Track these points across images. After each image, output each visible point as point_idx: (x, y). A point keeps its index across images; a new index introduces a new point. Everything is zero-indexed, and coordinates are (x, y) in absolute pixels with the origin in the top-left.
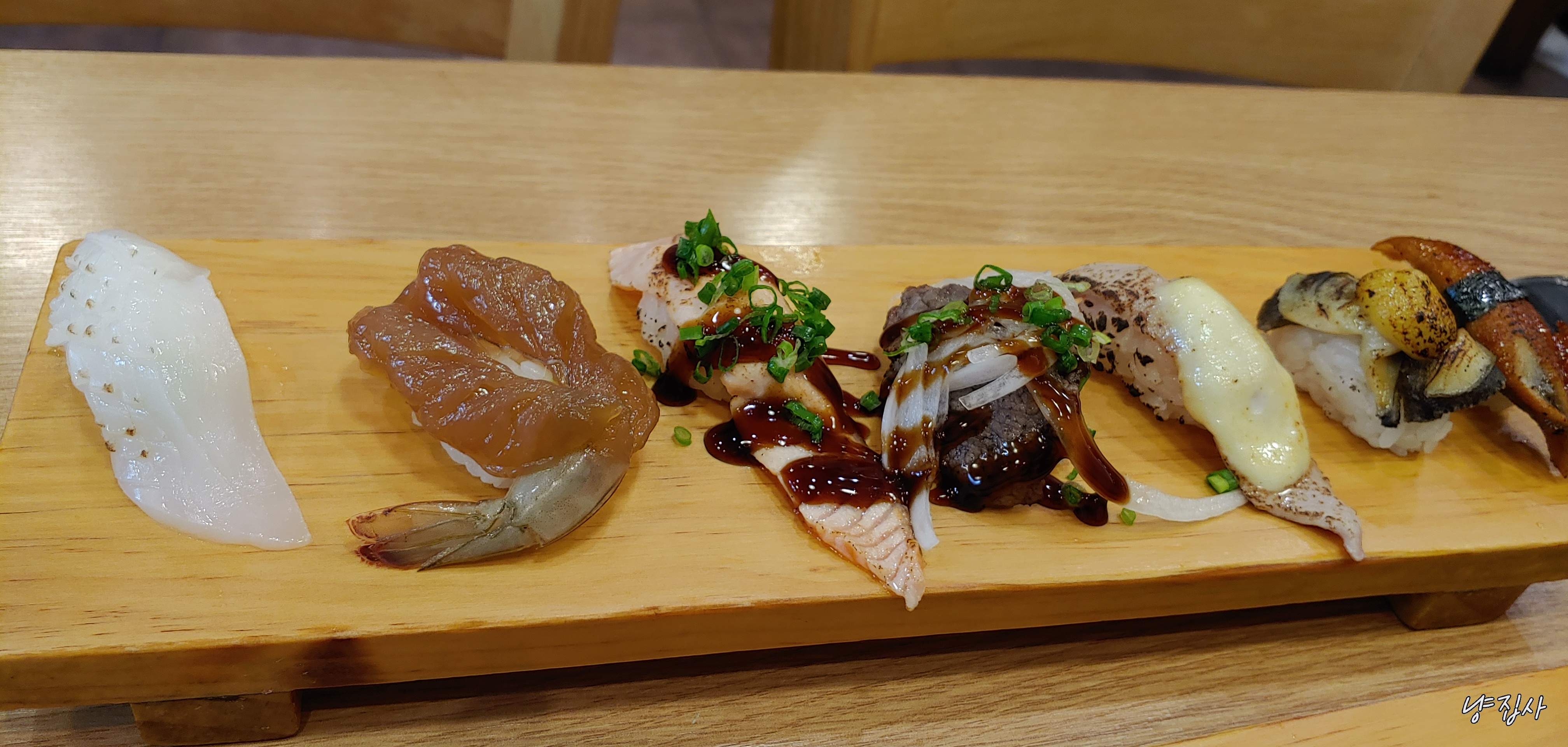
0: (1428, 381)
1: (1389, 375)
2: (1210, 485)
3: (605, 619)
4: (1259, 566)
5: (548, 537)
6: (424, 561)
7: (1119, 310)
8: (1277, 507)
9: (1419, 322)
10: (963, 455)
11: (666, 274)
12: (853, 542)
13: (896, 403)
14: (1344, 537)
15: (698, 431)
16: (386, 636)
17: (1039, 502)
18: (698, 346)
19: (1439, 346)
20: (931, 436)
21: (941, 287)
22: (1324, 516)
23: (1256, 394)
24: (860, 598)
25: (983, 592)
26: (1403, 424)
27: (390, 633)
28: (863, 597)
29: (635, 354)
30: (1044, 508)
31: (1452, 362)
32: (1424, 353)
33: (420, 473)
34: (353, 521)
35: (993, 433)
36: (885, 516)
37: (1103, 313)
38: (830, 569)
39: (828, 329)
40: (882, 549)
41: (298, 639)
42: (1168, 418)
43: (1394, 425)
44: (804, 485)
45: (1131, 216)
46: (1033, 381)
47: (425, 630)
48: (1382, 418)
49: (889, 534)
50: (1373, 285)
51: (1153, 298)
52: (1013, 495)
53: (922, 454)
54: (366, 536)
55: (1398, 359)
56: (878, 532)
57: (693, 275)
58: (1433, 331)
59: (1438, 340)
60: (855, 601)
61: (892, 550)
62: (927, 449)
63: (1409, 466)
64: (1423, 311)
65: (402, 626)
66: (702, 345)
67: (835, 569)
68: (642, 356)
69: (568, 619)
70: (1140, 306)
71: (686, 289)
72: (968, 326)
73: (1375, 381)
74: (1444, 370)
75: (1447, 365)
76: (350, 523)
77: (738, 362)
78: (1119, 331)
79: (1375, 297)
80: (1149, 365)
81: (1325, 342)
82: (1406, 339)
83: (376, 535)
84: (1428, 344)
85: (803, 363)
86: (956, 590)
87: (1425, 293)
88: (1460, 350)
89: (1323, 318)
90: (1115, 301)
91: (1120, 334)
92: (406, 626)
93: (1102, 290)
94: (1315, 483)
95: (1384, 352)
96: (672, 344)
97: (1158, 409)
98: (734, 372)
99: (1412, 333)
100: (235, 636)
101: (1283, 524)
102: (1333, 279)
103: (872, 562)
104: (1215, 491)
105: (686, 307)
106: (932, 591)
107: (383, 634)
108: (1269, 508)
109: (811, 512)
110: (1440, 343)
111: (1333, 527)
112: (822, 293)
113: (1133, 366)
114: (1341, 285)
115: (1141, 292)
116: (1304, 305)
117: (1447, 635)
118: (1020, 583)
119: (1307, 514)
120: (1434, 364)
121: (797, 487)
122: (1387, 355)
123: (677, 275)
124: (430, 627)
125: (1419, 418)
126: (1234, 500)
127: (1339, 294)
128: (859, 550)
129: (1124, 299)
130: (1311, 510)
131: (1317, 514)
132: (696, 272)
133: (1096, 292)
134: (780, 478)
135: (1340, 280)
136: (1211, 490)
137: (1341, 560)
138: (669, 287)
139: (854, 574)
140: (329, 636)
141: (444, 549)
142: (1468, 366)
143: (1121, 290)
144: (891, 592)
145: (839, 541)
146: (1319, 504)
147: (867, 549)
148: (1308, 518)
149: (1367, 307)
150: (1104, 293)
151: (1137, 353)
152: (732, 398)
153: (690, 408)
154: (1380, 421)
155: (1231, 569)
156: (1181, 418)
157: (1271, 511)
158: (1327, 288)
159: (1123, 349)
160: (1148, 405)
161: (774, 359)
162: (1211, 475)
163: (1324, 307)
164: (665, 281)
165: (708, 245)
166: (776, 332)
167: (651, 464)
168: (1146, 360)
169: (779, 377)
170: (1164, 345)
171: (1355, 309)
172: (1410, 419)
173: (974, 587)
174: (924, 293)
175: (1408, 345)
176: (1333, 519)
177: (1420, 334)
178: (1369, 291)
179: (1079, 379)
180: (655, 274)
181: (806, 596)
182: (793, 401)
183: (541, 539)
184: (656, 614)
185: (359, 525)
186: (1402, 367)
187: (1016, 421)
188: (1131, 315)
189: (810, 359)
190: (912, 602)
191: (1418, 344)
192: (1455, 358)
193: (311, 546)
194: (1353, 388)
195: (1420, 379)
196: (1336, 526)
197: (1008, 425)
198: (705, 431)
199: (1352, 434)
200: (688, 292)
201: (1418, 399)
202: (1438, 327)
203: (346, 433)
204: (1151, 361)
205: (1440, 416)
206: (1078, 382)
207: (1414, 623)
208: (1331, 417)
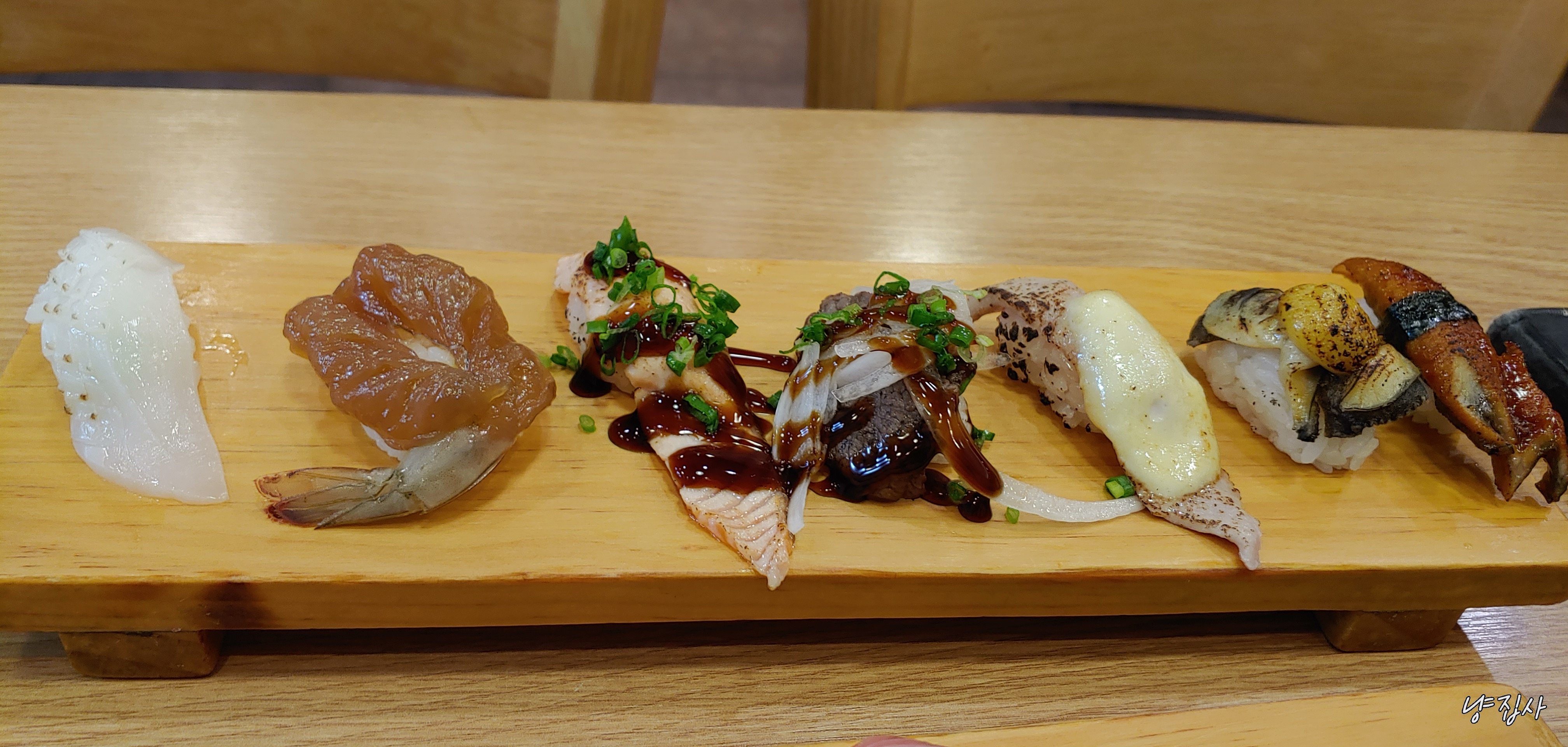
0: (1344, 395)
1: (1308, 387)
2: (1108, 490)
3: (475, 581)
4: (1143, 570)
5: (431, 505)
6: (320, 521)
7: (1029, 320)
8: (1172, 515)
9: (1333, 335)
10: (847, 448)
11: (586, 275)
12: (724, 524)
13: (790, 399)
14: (1239, 546)
15: (605, 421)
16: (275, 582)
17: (922, 497)
18: (603, 340)
19: (1356, 361)
20: (818, 430)
21: (853, 294)
22: (1221, 524)
23: (1157, 402)
24: (725, 575)
25: (849, 577)
26: (1322, 439)
27: (279, 580)
28: (728, 575)
29: (558, 350)
30: (929, 504)
31: (1369, 376)
32: (1340, 366)
33: (337, 446)
34: (260, 481)
35: (875, 428)
36: (763, 503)
37: (1016, 323)
38: (701, 548)
39: (730, 329)
40: (754, 531)
41: (197, 580)
42: (1076, 426)
43: (1310, 439)
44: (691, 471)
45: (1119, 245)
46: (909, 377)
47: (310, 580)
48: (1299, 431)
49: (765, 518)
50: (1292, 299)
51: (1063, 309)
52: (891, 488)
53: (808, 446)
54: (271, 494)
55: (1316, 373)
56: (753, 517)
57: (607, 276)
58: (1348, 344)
59: (1354, 354)
60: (720, 578)
61: (763, 533)
62: (814, 442)
63: (1335, 483)
64: (1339, 324)
65: (289, 575)
66: (606, 338)
67: (706, 548)
68: (565, 351)
69: (440, 579)
70: (1049, 317)
71: (602, 289)
72: (858, 328)
73: (1292, 395)
74: (1360, 384)
75: (1363, 379)
76: (257, 482)
77: (639, 356)
78: (1028, 340)
79: (1291, 309)
80: (1055, 373)
81: (1249, 357)
82: (1320, 352)
83: (280, 495)
84: (1343, 358)
85: (702, 359)
86: (821, 573)
87: (1341, 307)
88: (1378, 365)
89: (1243, 331)
90: (1025, 312)
91: (1029, 343)
92: (294, 575)
93: (1014, 301)
94: (1218, 493)
95: (1300, 366)
96: (587, 339)
97: (1064, 417)
98: (636, 365)
99: (1327, 347)
100: (143, 575)
101: (1180, 532)
102: (1259, 295)
103: (739, 542)
104: (1111, 495)
105: (600, 305)
106: (796, 573)
107: (273, 580)
108: (1165, 514)
109: (689, 495)
110: (1356, 357)
111: (1228, 535)
112: (729, 296)
113: (1044, 375)
114: (1268, 301)
115: (1052, 303)
116: (1228, 320)
117: (1378, 658)
118: (886, 571)
119: (1203, 522)
120: (1351, 378)
121: (683, 473)
122: (1303, 368)
123: (594, 277)
124: (315, 577)
125: (1339, 434)
126: (1130, 505)
127: (1264, 308)
128: (728, 531)
129: (1034, 309)
130: (1209, 518)
131: (1213, 523)
132: (610, 273)
133: (1009, 303)
134: (667, 463)
135: (1268, 295)
136: (1109, 495)
137: (1238, 569)
138: (587, 287)
139: (725, 553)
140: (225, 579)
141: (338, 511)
142: (1386, 381)
143: (1033, 301)
144: (755, 571)
145: (712, 522)
146: (1220, 514)
147: (736, 531)
148: (1205, 526)
149: (1284, 320)
150: (1016, 304)
151: (1046, 363)
152: (636, 390)
153: (601, 400)
154: (1297, 435)
155: (1112, 571)
156: (1088, 426)
157: (1167, 518)
158: (1253, 303)
159: (1034, 358)
160: (1057, 413)
161: (672, 353)
162: (1108, 481)
163: (1247, 322)
164: (585, 281)
165: (621, 248)
166: (676, 328)
167: (552, 448)
168: (1052, 369)
169: (677, 370)
170: (1068, 353)
171: (1274, 324)
172: (1330, 434)
173: (840, 571)
174: (838, 301)
175: (1323, 359)
176: (1229, 527)
177: (1335, 347)
178: (1286, 304)
179: (961, 379)
180: (577, 275)
181: (671, 571)
182: (694, 394)
183: (425, 506)
184: (525, 580)
185: (265, 485)
186: (1322, 380)
187: (895, 417)
188: (1041, 325)
189: (709, 356)
190: (774, 582)
191: (1333, 357)
192: (1372, 372)
193: (226, 503)
194: (1274, 402)
195: (1338, 393)
196: (1232, 535)
197: (887, 420)
198: (611, 421)
199: (1278, 450)
200: (603, 291)
201: (1337, 413)
202: (1353, 341)
203: (281, 409)
204: (1057, 369)
205: (1359, 432)
206: (959, 382)
207: (1339, 645)
208: (1257, 432)
